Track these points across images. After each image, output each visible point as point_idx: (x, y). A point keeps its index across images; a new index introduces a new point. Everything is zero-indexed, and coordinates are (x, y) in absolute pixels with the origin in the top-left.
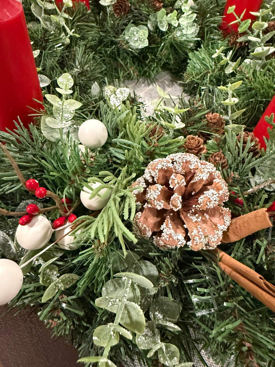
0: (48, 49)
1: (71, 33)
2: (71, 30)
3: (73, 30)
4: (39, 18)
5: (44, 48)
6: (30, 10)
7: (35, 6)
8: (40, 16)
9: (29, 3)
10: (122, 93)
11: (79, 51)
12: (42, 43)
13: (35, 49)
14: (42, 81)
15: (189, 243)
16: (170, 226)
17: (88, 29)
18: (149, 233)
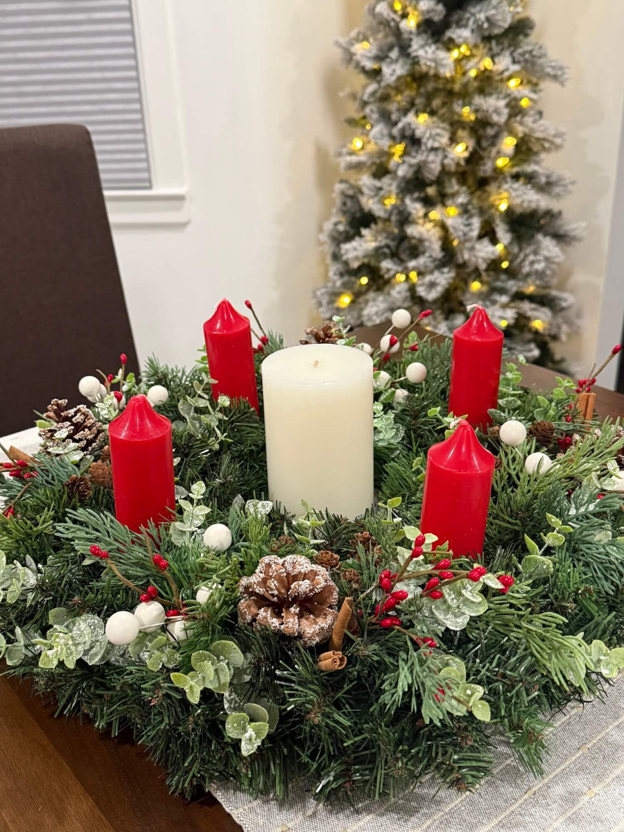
0: (190, 456)
1: (221, 437)
2: (223, 434)
3: (225, 434)
4: (187, 417)
5: (186, 455)
6: (176, 407)
7: (184, 403)
8: (189, 414)
9: (176, 399)
10: (264, 506)
11: (226, 459)
12: (185, 450)
13: (175, 457)
14: (178, 493)
15: (282, 626)
16: (269, 612)
17: (250, 430)
18: (249, 618)
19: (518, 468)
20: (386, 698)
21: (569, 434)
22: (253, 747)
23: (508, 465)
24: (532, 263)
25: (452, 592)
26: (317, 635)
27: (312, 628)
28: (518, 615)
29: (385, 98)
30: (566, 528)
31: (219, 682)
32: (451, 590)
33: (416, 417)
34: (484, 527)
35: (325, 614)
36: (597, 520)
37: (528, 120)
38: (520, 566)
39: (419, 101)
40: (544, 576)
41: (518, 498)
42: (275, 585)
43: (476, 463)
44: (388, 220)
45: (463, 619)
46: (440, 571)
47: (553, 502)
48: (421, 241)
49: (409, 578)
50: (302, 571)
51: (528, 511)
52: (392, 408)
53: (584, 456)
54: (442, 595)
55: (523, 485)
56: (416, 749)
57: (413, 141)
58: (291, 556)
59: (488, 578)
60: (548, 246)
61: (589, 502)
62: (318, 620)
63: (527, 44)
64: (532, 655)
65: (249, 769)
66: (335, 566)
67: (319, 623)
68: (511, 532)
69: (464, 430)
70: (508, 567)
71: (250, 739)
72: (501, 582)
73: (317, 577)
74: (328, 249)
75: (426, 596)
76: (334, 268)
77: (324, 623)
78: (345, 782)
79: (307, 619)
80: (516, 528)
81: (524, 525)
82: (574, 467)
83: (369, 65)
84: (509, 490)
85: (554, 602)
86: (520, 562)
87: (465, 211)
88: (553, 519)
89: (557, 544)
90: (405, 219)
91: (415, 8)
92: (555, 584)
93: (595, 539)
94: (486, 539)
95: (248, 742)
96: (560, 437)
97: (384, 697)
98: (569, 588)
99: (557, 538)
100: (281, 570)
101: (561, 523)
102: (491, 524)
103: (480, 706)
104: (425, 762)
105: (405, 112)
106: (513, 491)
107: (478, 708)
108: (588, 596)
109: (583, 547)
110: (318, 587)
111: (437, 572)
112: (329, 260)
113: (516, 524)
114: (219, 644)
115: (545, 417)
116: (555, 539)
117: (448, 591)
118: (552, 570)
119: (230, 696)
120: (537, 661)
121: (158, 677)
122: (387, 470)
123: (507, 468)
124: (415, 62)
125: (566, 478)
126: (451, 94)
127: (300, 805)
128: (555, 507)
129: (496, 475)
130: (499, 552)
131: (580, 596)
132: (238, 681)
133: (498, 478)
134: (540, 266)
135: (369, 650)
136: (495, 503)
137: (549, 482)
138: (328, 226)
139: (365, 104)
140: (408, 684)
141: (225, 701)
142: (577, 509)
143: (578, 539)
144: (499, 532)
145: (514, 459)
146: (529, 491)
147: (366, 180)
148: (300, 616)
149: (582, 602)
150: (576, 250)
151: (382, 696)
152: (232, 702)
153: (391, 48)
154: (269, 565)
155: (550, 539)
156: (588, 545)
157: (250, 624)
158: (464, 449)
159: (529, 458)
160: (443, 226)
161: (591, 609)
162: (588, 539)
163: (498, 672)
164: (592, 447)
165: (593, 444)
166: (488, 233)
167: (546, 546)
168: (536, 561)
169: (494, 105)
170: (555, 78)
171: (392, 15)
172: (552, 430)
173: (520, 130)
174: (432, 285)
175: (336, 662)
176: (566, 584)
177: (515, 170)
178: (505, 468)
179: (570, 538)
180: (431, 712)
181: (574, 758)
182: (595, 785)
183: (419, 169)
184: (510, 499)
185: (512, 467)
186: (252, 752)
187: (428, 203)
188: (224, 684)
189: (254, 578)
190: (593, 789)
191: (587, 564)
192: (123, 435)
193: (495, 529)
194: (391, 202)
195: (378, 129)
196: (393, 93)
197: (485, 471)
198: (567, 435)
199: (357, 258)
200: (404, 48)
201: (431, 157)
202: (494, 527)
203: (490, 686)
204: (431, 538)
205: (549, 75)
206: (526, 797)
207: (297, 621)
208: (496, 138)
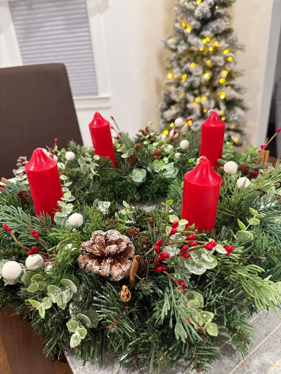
1: (94, 173)
3: (96, 172)
4: (81, 165)
6: (77, 161)
7: (80, 159)
8: (83, 164)
15: (100, 271)
16: (94, 263)
17: (109, 171)
18: (83, 265)
19: (233, 185)
20: (156, 315)
21: (257, 170)
22: (78, 341)
23: (228, 184)
24: (233, 117)
25: (196, 254)
26: (120, 275)
27: (118, 272)
28: (234, 265)
29: (179, 59)
30: (260, 216)
31: (62, 302)
32: (195, 253)
33: (184, 164)
34: (215, 215)
35: (126, 263)
36: (276, 211)
37: (232, 65)
38: (235, 236)
39: (192, 59)
40: (248, 241)
41: (233, 200)
42: (97, 248)
43: (211, 180)
44: (180, 103)
45: (203, 269)
46: (190, 241)
47: (253, 201)
48: (192, 110)
49: (173, 244)
50: (113, 239)
51: (238, 206)
52: (173, 161)
53: (266, 179)
54: (189, 256)
55: (235, 193)
56: (173, 347)
57: (189, 73)
58: (110, 230)
59: (218, 247)
60: (239, 111)
61: (272, 201)
62: (122, 266)
63: (230, 37)
64: (243, 289)
65: (80, 350)
66: (137, 235)
67: (123, 268)
68: (230, 218)
69: (204, 162)
70: (228, 238)
71: (76, 337)
72: (225, 249)
73: (122, 243)
74: (160, 114)
75: (181, 255)
76: (161, 121)
77: (125, 268)
78: (134, 359)
79: (116, 266)
80: (232, 215)
81: (236, 214)
82: (262, 184)
83: (173, 47)
84: (228, 196)
85: (254, 256)
86: (235, 234)
87: (209, 98)
88: (253, 211)
89: (255, 224)
90: (186, 101)
91: (190, 24)
92: (254, 246)
93: (275, 221)
94: (216, 221)
95: (75, 339)
96: (252, 171)
97: (155, 314)
98: (262, 248)
99: (256, 221)
100: (102, 239)
101: (257, 213)
102: (219, 213)
103: (211, 327)
104: (178, 355)
105: (186, 63)
106: (230, 197)
107: (210, 328)
108: (273, 253)
109: (269, 225)
110: (122, 248)
111: (187, 242)
112: (160, 118)
113: (232, 213)
114: (64, 281)
115: (245, 162)
116: (254, 221)
117: (194, 254)
118: (253, 238)
119: (73, 307)
120: (245, 292)
121: (36, 295)
122: (170, 188)
123: (227, 186)
124: (190, 45)
125: (257, 190)
126: (203, 56)
127: (111, 366)
128: (253, 204)
129: (222, 189)
130: (223, 228)
131: (268, 253)
132: (77, 300)
133: (222, 190)
134: (236, 118)
135: (147, 287)
136: (221, 202)
137: (249, 192)
138: (159, 106)
139: (172, 61)
140: (168, 310)
141: (70, 310)
142: (265, 205)
143: (266, 221)
144: (223, 217)
145: (230, 182)
146: (239, 197)
147: (173, 88)
148: (112, 264)
149: (269, 256)
150: (249, 113)
151: (154, 314)
152: (74, 310)
153: (181, 40)
154: (96, 236)
155: (251, 222)
156: (272, 224)
157: (84, 268)
158: (204, 172)
159: (238, 181)
160: (201, 104)
161: (274, 260)
162: (271, 221)
163: (222, 298)
164: (270, 174)
165: (270, 173)
166: (217, 106)
167: (249, 225)
168: (244, 234)
169: (219, 59)
170: (241, 49)
171: (181, 28)
172: (248, 168)
173: (228, 69)
174: (197, 126)
175: (124, 297)
176: (260, 246)
177: (227, 83)
178: (226, 186)
179: (262, 220)
180: (180, 331)
181: (264, 341)
182: (277, 360)
183: (192, 83)
184: (229, 201)
185: (230, 185)
186: (78, 344)
187: (195, 96)
188: (64, 304)
189: (87, 243)
190: (276, 363)
191: (271, 235)
192: (32, 169)
193: (221, 215)
194: (182, 95)
195: (176, 70)
196: (182, 57)
197: (216, 184)
198: (255, 171)
199: (169, 117)
200: (186, 40)
201: (196, 79)
202: (220, 214)
203: (218, 308)
204: (184, 222)
205: (239, 48)
206: (237, 366)
207: (109, 267)
208: (219, 72)
